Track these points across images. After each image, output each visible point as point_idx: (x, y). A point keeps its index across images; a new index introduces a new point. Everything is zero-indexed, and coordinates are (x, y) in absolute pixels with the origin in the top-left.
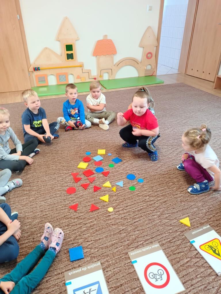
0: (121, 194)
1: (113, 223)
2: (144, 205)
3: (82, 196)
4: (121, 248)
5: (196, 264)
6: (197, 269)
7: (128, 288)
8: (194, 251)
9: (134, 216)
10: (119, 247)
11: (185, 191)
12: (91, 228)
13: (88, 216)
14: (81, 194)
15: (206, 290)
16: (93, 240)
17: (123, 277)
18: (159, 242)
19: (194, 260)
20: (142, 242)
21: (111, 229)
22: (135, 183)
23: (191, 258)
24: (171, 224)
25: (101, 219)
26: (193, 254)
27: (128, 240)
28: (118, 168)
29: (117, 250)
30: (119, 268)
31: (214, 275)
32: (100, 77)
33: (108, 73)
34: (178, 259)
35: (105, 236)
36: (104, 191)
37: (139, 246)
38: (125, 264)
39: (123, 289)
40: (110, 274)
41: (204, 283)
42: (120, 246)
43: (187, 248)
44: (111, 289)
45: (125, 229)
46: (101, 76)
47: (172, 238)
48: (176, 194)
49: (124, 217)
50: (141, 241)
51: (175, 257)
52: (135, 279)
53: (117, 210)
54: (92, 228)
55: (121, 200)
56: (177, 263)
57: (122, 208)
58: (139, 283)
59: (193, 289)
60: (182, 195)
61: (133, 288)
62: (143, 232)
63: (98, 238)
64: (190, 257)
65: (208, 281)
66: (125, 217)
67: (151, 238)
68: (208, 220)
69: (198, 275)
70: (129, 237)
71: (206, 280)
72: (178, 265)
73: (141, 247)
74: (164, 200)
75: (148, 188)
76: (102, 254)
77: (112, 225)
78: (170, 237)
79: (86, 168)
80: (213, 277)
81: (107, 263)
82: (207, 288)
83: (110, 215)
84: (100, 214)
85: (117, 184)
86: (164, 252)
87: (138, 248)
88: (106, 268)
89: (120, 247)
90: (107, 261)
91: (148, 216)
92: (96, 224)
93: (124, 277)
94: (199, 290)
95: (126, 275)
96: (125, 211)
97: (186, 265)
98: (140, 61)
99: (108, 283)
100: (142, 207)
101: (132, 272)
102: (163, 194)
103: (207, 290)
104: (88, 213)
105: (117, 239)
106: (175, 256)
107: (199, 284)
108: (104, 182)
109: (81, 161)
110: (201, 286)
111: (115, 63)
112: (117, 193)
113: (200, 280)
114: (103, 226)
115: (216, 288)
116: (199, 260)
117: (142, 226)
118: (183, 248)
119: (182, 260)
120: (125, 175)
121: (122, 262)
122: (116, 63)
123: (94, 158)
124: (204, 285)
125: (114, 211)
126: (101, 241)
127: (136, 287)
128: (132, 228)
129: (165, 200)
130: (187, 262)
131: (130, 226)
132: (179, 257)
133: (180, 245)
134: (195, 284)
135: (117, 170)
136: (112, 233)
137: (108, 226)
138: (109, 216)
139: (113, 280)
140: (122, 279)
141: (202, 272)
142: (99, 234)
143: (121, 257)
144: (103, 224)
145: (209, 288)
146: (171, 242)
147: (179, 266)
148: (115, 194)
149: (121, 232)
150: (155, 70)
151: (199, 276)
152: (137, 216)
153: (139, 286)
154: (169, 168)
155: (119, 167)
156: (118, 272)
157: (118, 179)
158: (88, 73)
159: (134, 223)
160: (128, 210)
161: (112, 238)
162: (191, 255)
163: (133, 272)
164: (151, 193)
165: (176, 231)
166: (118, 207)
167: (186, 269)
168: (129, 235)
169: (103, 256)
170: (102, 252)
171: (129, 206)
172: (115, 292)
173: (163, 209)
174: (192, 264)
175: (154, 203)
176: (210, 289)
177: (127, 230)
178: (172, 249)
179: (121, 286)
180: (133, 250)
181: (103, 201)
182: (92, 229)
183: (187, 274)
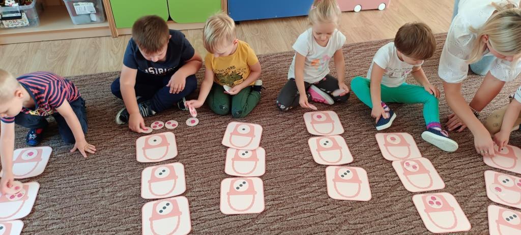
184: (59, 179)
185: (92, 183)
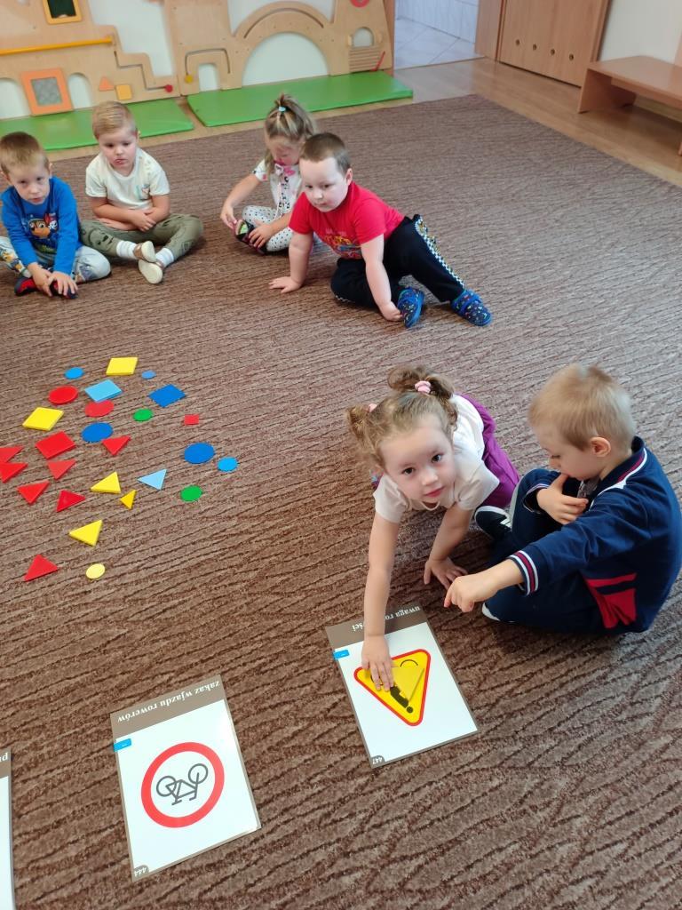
0: (148, 514)
1: (90, 619)
2: (215, 548)
3: (12, 528)
4: (93, 699)
5: (321, 740)
6: (318, 755)
7: (76, 831)
8: (326, 698)
9: (167, 590)
10: (87, 699)
11: (361, 494)
12: (13, 637)
13: (13, 596)
14: (12, 522)
15: (326, 825)
16: (9, 680)
17: (70, 796)
18: (223, 674)
19: (318, 727)
20: (166, 677)
21: (77, 638)
22: (207, 474)
23: (312, 720)
24: (282, 609)
25: (56, 605)
26: (322, 708)
27: (123, 673)
28: (165, 422)
29: (76, 708)
30: (66, 768)
31: (367, 773)
32: (186, 81)
33: (213, 64)
34: (268, 728)
35: (50, 662)
36: (93, 507)
37: (154, 688)
38: (92, 753)
39: (60, 835)
40: (32, 790)
41: (325, 802)
42: (93, 693)
43: (308, 688)
44: (24, 836)
45: (124, 634)
46: (190, 78)
47: (270, 656)
48: (328, 506)
49: (135, 593)
50: (165, 673)
51: (260, 721)
52: (110, 799)
53: (117, 571)
54: (18, 636)
55: (140, 538)
56: (259, 741)
57: (139, 564)
58: (116, 811)
59: (285, 822)
60: (349, 506)
61: (94, 830)
62: (181, 643)
63: (26, 672)
64: (308, 716)
65: (339, 795)
66: (137, 596)
67: (202, 661)
68: (405, 590)
69: (316, 775)
70: (128, 662)
71: (335, 792)
72: (262, 746)
73: (158, 695)
74: (286, 528)
75: (245, 489)
76: (25, 723)
77: (88, 623)
78: (263, 654)
79: (52, 429)
80: (362, 781)
81: (31, 754)
82: (333, 817)
83: (90, 592)
84: (54, 588)
85: (144, 480)
86: (231, 706)
87: (150, 698)
88: (25, 770)
89: (90, 697)
90: (35, 747)
91: (214, 586)
92: (34, 625)
93: (75, 796)
94: (305, 825)
95: (83, 791)
96: (143, 574)
97: (286, 746)
98: (329, 16)
99: (16, 820)
100: (203, 558)
101: (105, 779)
102: (289, 507)
103: (331, 824)
104: (18, 587)
105: (90, 669)
106: (260, 718)
107: (310, 805)
108: (101, 475)
109: (39, 404)
110: (313, 810)
111: (234, 26)
112: (135, 511)
113: (316, 791)
114: (54, 628)
115: (361, 816)
116: (334, 725)
117: (184, 622)
118: (295, 689)
119: (280, 728)
120: (180, 446)
121: (83, 747)
122: (239, 28)
123: (89, 390)
124: (324, 806)
125: (107, 576)
126: (32, 679)
127: (104, 827)
128: (148, 631)
129: (289, 527)
130: (295, 734)
131: (145, 623)
132: (272, 721)
133: (291, 677)
134: (295, 807)
135: (158, 429)
136: (78, 653)
137: (72, 627)
138: (85, 593)
139: (37, 809)
140: (65, 805)
141: (331, 766)
142: (33, 657)
143: (83, 730)
144: (56, 622)
145: (338, 818)
146: (263, 669)
147: (265, 748)
148: (128, 515)
149: (108, 647)
150: (387, 48)
151: (318, 778)
152: (179, 589)
153: (115, 822)
154: (335, 414)
155: (168, 420)
156: (61, 782)
157: (153, 463)
158: (139, 68)
159: (159, 614)
160: (154, 570)
161: (74, 668)
162: (314, 710)
163: (109, 778)
164: (249, 506)
165: (292, 631)
166: (125, 560)
167: (284, 757)
168: (131, 656)
169: (24, 731)
170: (27, 716)
171: (162, 554)
172: (33, 847)
173: (274, 558)
174: (308, 740)
175: (249, 541)
176: (341, 819)
177: (130, 638)
178: (260, 693)
179: (56, 827)
180: (131, 704)
181: (81, 542)
182: (14, 641)
183: (283, 774)
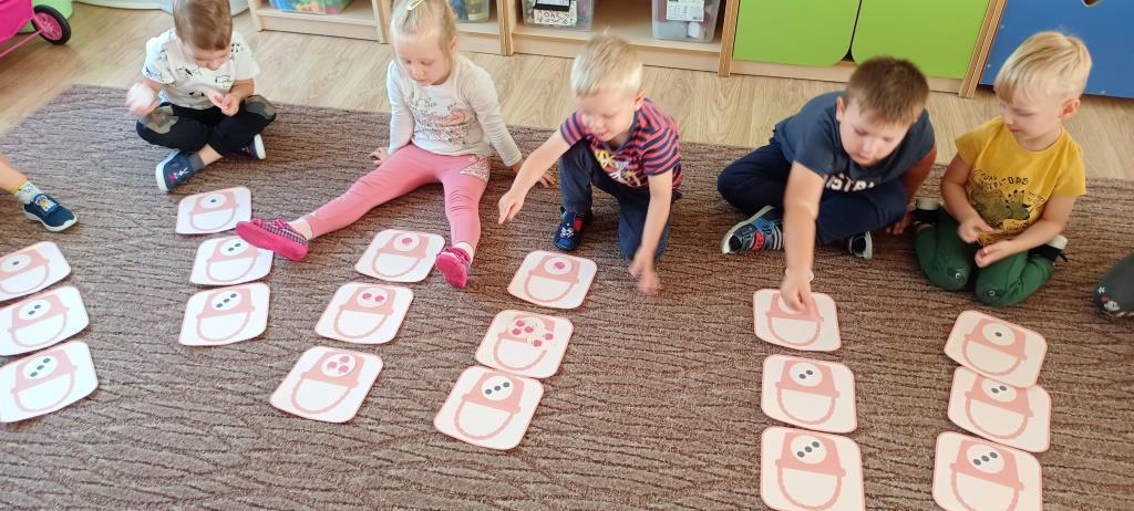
184: (607, 326)
185: (666, 352)
